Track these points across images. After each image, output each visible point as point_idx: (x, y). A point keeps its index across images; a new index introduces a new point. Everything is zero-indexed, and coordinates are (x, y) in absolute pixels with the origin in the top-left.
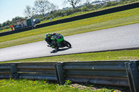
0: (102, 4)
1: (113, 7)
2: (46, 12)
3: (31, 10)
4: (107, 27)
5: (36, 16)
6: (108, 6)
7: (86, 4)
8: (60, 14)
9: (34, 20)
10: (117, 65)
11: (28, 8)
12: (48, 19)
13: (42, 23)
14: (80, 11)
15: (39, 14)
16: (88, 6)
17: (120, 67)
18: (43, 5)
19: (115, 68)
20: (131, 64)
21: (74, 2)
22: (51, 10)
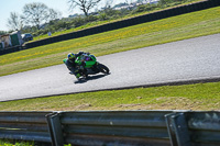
0: (131, 8)
1: (147, 13)
2: (42, 22)
3: (19, 20)
4: (137, 46)
5: (27, 29)
6: (139, 11)
7: (105, 9)
8: (64, 25)
9: (23, 36)
10: (152, 118)
11: (14, 17)
12: (46, 33)
13: (35, 40)
14: (95, 19)
15: (31, 25)
16: (109, 12)
17: (156, 122)
18: (37, 11)
19: (149, 123)
20: (175, 118)
21: (86, 5)
22: (49, 19)
